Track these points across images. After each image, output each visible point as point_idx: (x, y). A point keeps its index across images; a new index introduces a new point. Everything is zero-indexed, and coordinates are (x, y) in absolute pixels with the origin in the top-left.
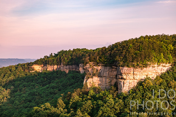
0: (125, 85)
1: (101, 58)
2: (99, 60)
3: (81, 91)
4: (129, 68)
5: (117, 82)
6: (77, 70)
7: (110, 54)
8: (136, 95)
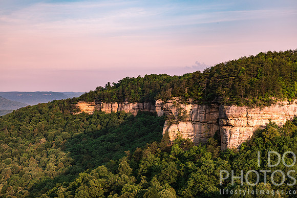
0: (233, 136)
1: (192, 91)
2: (189, 93)
3: (158, 147)
4: (240, 108)
5: (219, 130)
6: (151, 111)
7: (208, 84)
8: (252, 152)
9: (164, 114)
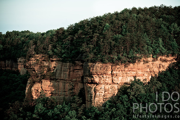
2: (52, 50)
3: (21, 106)
5: (84, 88)
6: (14, 69)
7: (72, 41)
8: (117, 110)
9: (27, 72)
